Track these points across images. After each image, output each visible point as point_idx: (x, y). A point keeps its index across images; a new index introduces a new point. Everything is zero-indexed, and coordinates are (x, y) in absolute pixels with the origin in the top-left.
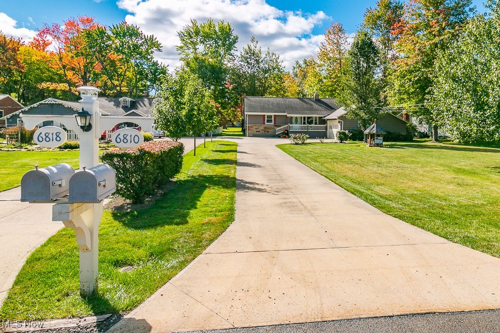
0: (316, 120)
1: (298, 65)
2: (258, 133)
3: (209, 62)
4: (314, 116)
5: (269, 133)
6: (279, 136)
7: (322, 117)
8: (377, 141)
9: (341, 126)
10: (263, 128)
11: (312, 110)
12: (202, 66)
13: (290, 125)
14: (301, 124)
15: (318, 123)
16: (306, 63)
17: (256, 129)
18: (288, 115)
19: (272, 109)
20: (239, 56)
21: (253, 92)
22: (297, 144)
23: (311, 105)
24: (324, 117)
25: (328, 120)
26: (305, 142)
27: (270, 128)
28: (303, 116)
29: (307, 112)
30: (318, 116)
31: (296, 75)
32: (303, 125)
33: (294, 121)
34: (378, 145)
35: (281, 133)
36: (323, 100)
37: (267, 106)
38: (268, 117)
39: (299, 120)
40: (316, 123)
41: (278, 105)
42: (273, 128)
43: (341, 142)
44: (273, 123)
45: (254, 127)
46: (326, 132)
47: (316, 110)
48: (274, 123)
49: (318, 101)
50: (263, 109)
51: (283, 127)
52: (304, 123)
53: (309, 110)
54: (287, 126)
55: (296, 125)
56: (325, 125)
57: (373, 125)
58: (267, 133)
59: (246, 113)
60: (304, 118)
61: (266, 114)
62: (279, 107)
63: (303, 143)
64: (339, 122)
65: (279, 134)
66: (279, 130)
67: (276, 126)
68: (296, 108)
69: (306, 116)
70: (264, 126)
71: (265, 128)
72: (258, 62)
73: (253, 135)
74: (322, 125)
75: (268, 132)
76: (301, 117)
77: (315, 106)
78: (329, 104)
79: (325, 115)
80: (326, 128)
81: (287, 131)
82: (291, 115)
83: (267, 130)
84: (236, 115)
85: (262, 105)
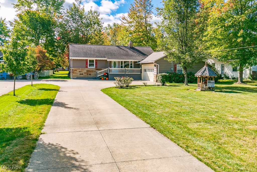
0: (131, 64)
1: (109, 27)
2: (81, 76)
3: (39, 15)
4: (130, 60)
5: (91, 76)
6: (100, 79)
7: (137, 62)
8: (209, 85)
9: (157, 69)
10: (86, 72)
11: (127, 55)
12: (33, 19)
13: (110, 69)
14: (119, 68)
15: (133, 67)
16: (115, 26)
17: (80, 72)
18: (108, 60)
19: (93, 55)
20: (66, 12)
21: (77, 41)
22: (122, 87)
23: (127, 51)
24: (139, 62)
25: (142, 64)
26: (130, 85)
27: (92, 71)
28: (120, 60)
29: (124, 57)
30: (133, 61)
31: (108, 34)
32: (120, 69)
33: (113, 64)
34: (210, 89)
35: (102, 76)
36: (136, 48)
37: (89, 52)
38: (90, 61)
39: (117, 64)
40: (131, 67)
41: (99, 51)
42: (94, 71)
43: (163, 85)
44: (94, 67)
45: (78, 71)
46: (141, 75)
47: (132, 56)
48: (96, 67)
49: (132, 48)
50: (86, 55)
51: (104, 70)
52: (122, 67)
53: (126, 56)
54: (107, 69)
55: (115, 69)
56: (140, 69)
57: (204, 68)
58: (89, 76)
59: (70, 58)
60: (122, 62)
61: (89, 59)
62: (100, 54)
63: (127, 86)
64: (155, 66)
65: (100, 77)
66: (100, 73)
67: (97, 69)
68: (114, 54)
69: (123, 60)
70: (86, 69)
71: (87, 71)
72: (81, 17)
73: (77, 77)
74: (138, 69)
75: (90, 74)
76: (119, 62)
77: (131, 52)
78: (141, 51)
79: (139, 60)
80: (141, 71)
81: (107, 73)
82: (110, 60)
83: (89, 73)
84: (64, 62)
85: (85, 51)
